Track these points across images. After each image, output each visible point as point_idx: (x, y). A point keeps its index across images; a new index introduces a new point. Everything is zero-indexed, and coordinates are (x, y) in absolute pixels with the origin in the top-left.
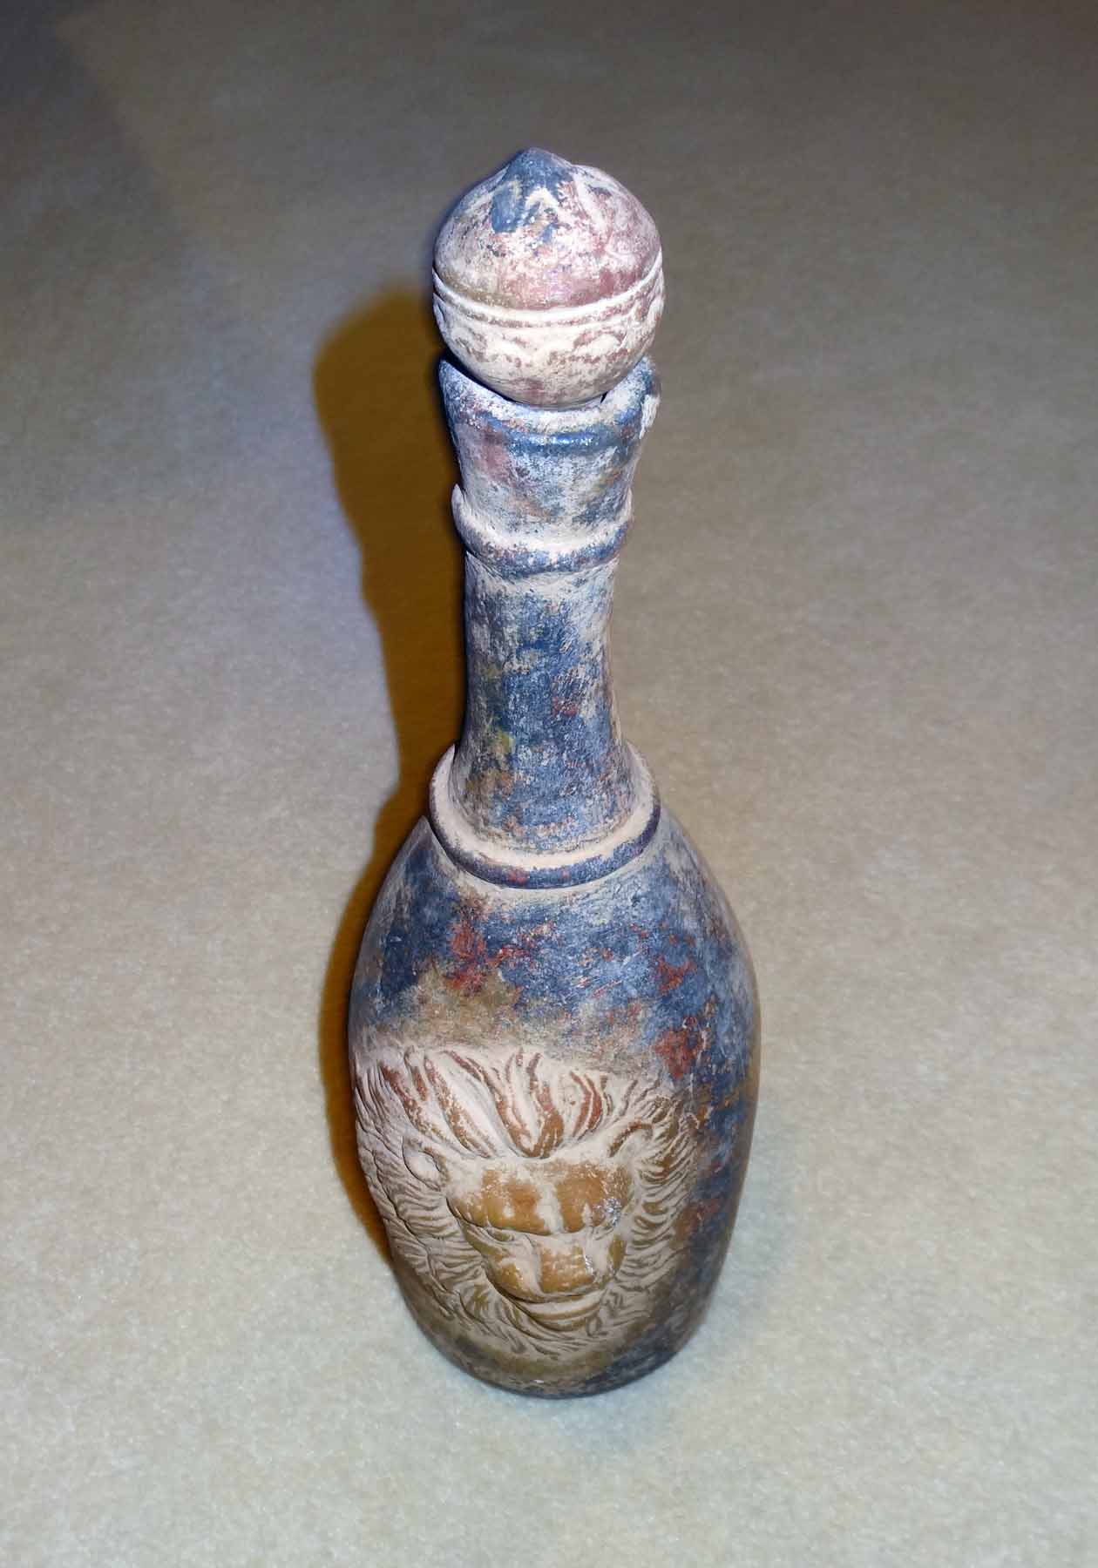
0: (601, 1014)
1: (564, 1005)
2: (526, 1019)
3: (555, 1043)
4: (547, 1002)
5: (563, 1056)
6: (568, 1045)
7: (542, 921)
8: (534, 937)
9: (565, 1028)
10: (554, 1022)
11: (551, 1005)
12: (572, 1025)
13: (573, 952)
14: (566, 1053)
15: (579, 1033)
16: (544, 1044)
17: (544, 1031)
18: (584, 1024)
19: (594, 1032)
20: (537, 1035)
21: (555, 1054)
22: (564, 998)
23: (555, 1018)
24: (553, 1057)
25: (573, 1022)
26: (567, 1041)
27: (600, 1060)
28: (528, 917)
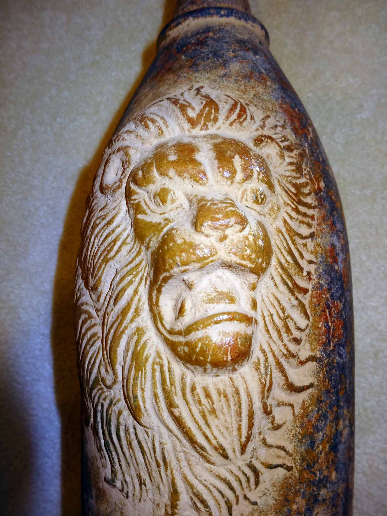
0: (244, 71)
1: (221, 63)
2: (197, 71)
3: (215, 81)
4: (210, 62)
5: (220, 88)
6: (223, 82)
7: (209, 31)
8: (204, 38)
9: (221, 73)
10: (214, 70)
11: (213, 63)
12: (226, 72)
13: (227, 43)
14: (222, 86)
15: (230, 77)
16: (207, 81)
17: (207, 75)
18: (233, 73)
19: (240, 78)
20: (203, 77)
21: (214, 86)
22: (220, 60)
23: (215, 69)
24: (213, 88)
25: (226, 71)
26: (222, 80)
27: (244, 94)
28: (201, 31)
